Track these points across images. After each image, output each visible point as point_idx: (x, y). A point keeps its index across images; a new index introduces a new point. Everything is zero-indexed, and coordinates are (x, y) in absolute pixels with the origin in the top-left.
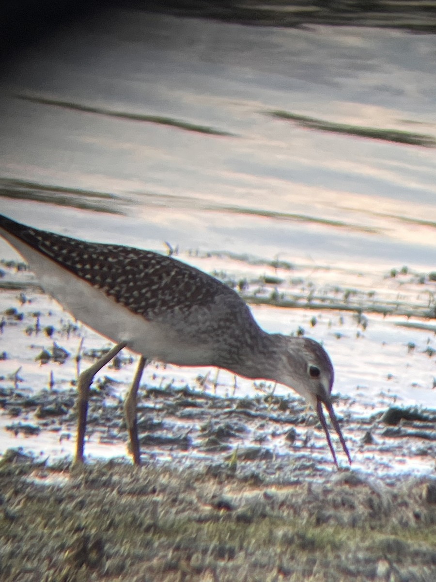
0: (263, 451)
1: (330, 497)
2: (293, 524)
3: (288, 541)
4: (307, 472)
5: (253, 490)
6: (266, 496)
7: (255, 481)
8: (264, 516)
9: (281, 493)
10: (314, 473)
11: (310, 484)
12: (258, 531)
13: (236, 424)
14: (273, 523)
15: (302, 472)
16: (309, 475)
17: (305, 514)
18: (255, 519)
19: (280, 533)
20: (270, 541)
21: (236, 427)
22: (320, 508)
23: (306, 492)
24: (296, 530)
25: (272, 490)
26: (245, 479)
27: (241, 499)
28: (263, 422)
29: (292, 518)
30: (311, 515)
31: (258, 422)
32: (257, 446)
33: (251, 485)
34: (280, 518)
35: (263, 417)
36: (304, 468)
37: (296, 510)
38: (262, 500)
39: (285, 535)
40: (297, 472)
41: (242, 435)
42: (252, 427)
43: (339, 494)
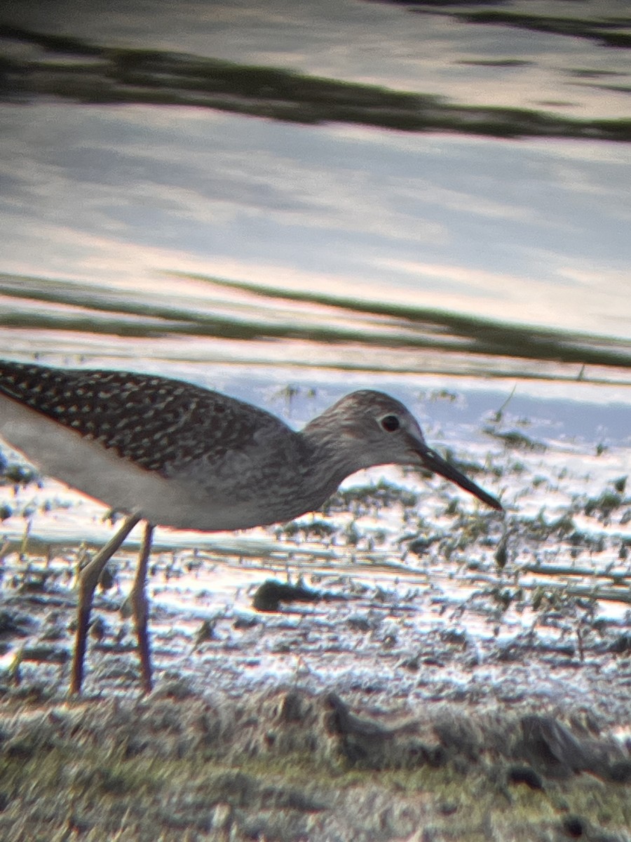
0: (58, 651)
1: (146, 716)
2: (92, 757)
3: (84, 782)
4: (118, 681)
5: (34, 709)
6: (53, 718)
7: (37, 696)
8: (49, 747)
9: (75, 713)
10: (128, 682)
11: (118, 700)
12: (40, 770)
13: (16, 614)
14: (63, 757)
15: (110, 681)
16: (119, 687)
17: (109, 742)
18: (37, 752)
19: (72, 770)
20: (57, 783)
21: (16, 618)
22: (133, 733)
23: (110, 712)
24: (97, 766)
25: (62, 709)
26: (22, 695)
27: (15, 724)
28: (57, 610)
29: (90, 749)
30: (118, 744)
31: (48, 612)
32: (48, 645)
33: (31, 703)
34: (73, 749)
35: (57, 604)
36: (115, 675)
37: (97, 737)
38: (48, 725)
39: (80, 774)
40: (103, 682)
41: (25, 629)
42: (41, 618)
43: (159, 711)
